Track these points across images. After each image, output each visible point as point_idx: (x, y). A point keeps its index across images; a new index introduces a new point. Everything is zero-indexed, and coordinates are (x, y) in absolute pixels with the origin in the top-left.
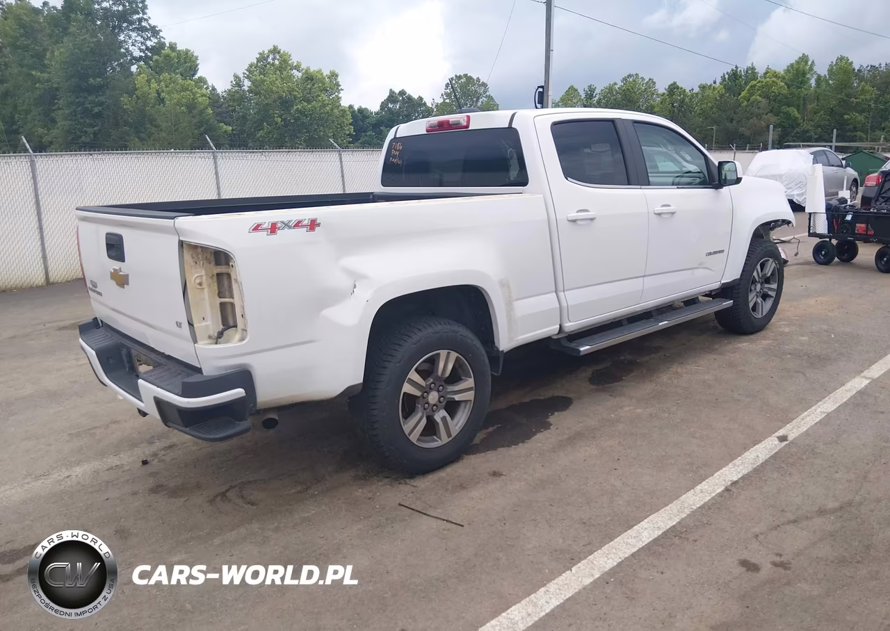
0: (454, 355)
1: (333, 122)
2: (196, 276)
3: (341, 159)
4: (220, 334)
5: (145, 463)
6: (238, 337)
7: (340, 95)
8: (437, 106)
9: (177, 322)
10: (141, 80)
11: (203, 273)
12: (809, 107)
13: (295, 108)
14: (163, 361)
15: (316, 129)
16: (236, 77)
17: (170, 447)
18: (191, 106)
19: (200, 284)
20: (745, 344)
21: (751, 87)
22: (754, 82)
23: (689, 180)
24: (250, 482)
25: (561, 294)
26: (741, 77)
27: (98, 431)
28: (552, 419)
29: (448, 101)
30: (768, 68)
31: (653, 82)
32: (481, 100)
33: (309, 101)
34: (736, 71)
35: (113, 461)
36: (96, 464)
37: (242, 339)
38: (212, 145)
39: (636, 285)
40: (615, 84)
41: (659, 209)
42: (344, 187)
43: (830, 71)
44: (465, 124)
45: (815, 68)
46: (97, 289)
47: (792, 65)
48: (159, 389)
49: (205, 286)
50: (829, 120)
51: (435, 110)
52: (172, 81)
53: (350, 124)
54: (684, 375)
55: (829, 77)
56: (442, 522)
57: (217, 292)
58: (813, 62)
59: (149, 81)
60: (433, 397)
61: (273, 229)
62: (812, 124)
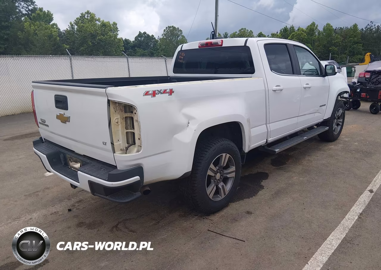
0: (228, 155)
1: (115, 45)
2: (115, 118)
3: (128, 61)
4: (127, 149)
5: (70, 210)
6: (136, 149)
7: (118, 33)
8: (160, 39)
9: (103, 142)
10: (26, 24)
11: (119, 117)
12: (316, 44)
13: (98, 38)
14: (88, 161)
15: (107, 48)
16: (71, 23)
17: (80, 201)
18: (50, 37)
19: (117, 123)
20: (332, 146)
21: (292, 35)
22: (294, 33)
23: (310, 73)
24: (127, 220)
25: (268, 125)
26: (288, 31)
27: (40, 194)
28: (263, 183)
29: (165, 37)
30: (299, 27)
31: (252, 32)
32: (179, 37)
33: (104, 35)
34: (286, 28)
35: (53, 210)
36: (44, 212)
37: (138, 151)
38: (69, 53)
39: (295, 120)
40: (236, 32)
41: (305, 86)
42: (129, 74)
43: (324, 29)
44: (221, 44)
45: (318, 28)
46: (46, 123)
47: (309, 26)
48: (92, 177)
49: (119, 123)
50: (323, 50)
51: (159, 41)
52: (41, 25)
53: (123, 46)
54: (313, 161)
55: (324, 32)
56: (233, 239)
57: (125, 126)
58: (317, 25)
59: (30, 25)
60: (218, 176)
61: (154, 94)
62: (317, 51)
